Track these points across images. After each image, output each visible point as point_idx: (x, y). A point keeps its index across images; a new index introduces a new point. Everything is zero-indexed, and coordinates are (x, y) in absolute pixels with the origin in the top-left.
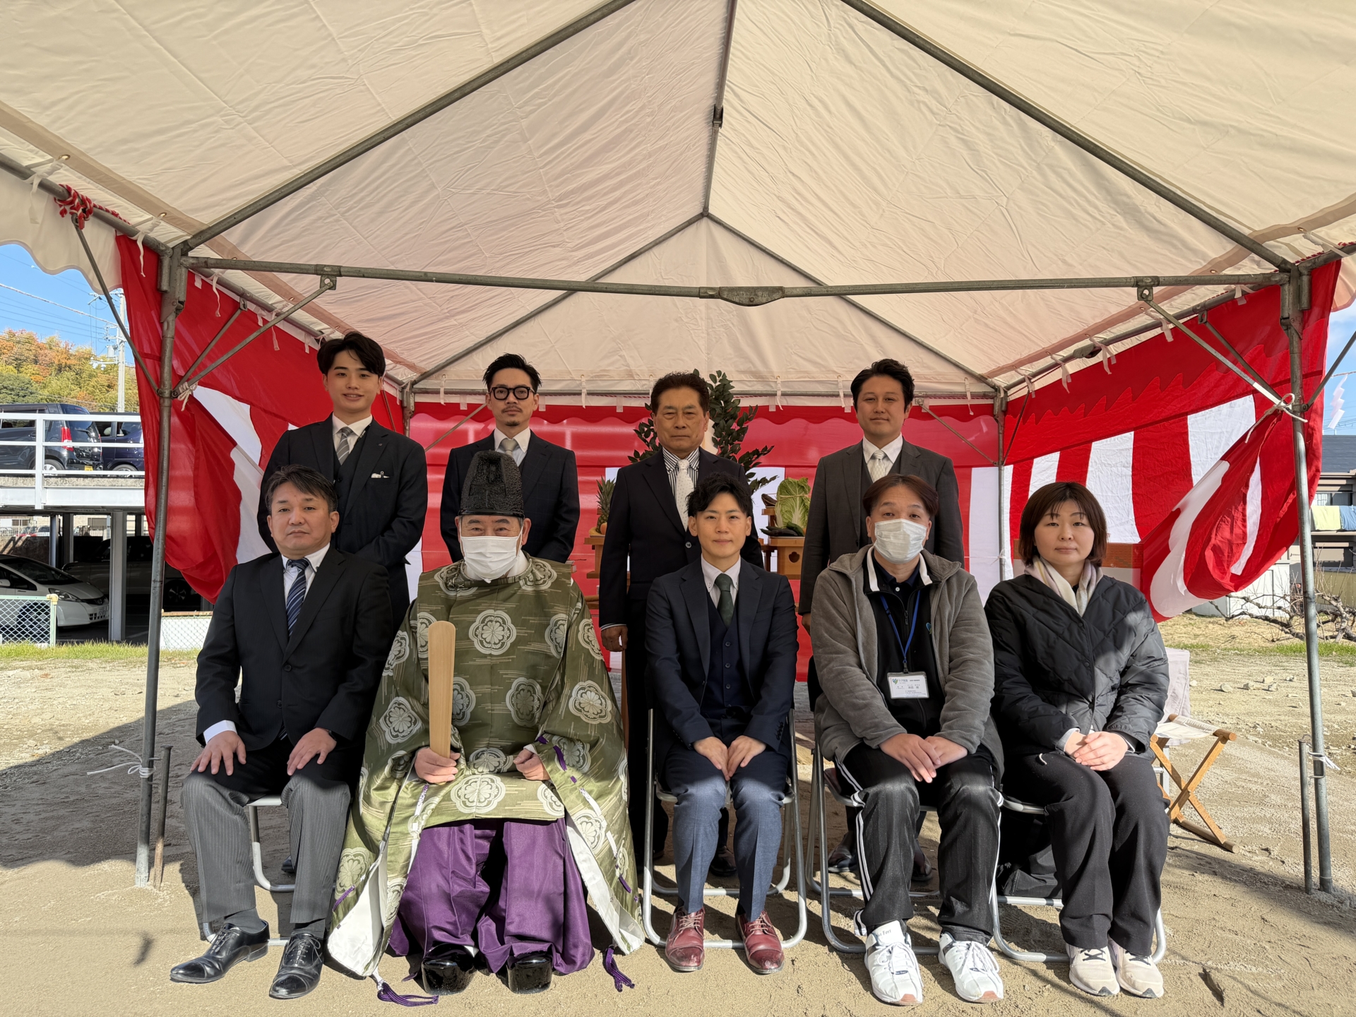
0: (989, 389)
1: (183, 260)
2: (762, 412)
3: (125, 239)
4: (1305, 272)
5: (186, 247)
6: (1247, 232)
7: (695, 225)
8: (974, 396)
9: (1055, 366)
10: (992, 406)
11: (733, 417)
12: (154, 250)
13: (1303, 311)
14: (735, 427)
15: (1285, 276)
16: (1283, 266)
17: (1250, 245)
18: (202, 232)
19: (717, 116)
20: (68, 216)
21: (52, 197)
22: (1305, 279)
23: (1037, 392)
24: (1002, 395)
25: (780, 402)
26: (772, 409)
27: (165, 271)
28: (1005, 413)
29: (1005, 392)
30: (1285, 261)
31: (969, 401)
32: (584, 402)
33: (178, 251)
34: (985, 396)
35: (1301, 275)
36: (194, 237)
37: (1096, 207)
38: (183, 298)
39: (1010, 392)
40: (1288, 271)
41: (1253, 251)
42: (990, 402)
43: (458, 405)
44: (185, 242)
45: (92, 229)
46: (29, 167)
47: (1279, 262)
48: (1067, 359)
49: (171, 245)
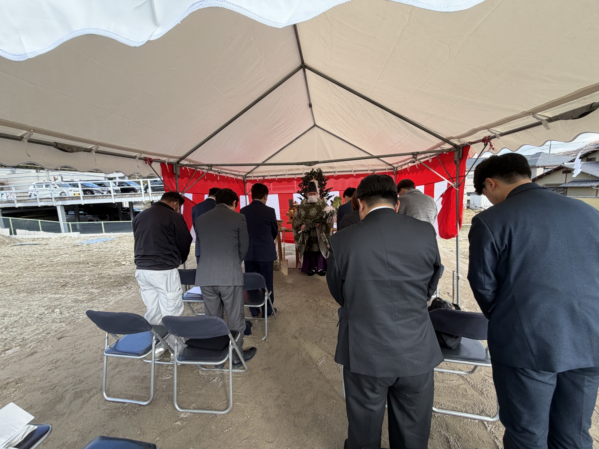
0: (392, 167)
1: (178, 165)
2: (332, 177)
3: (163, 164)
4: (461, 148)
5: (178, 162)
6: (445, 137)
7: (313, 128)
8: (388, 169)
9: (405, 164)
10: (393, 172)
11: (323, 180)
12: (170, 164)
13: (460, 159)
14: (323, 183)
15: (455, 149)
16: (455, 146)
17: (446, 141)
18: (181, 158)
19: (310, 106)
20: (148, 163)
21: (143, 161)
22: (461, 150)
23: (403, 169)
24: (395, 169)
25: (337, 174)
26: (335, 176)
27: (174, 169)
28: (397, 174)
29: (397, 168)
30: (456, 145)
31: (387, 171)
32: (287, 177)
33: (177, 163)
34: (391, 169)
35: (460, 149)
36: (180, 159)
37: (405, 131)
38: (179, 174)
39: (398, 168)
40: (457, 147)
41: (447, 142)
42: (392, 171)
43: (256, 180)
44: (178, 161)
45: (154, 164)
46: (135, 156)
47: (454, 145)
48: (408, 163)
49: (175, 162)
